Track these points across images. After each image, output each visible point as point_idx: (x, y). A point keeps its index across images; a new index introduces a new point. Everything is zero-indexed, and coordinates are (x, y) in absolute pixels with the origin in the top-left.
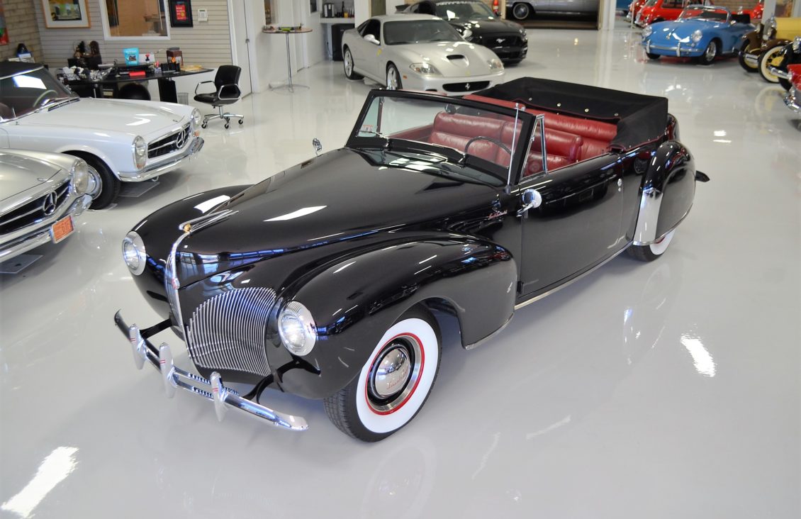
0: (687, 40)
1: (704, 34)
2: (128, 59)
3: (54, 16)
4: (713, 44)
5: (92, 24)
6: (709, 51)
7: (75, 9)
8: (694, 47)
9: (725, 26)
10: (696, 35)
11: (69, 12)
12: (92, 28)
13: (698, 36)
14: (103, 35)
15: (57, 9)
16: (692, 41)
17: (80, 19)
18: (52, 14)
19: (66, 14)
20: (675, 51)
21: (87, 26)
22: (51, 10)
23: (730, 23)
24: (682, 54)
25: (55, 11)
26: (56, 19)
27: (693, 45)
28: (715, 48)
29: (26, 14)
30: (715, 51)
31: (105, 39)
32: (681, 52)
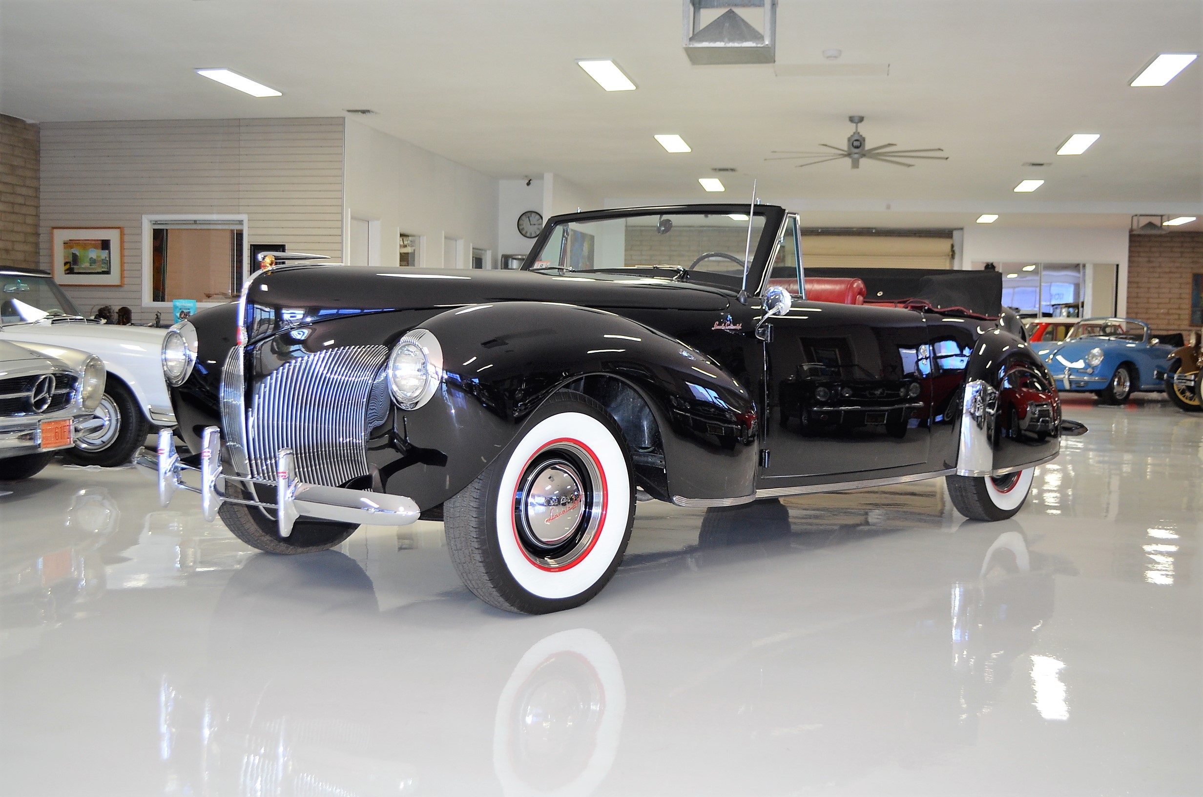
0: (1080, 364)
1: (1108, 355)
2: (178, 315)
3: (68, 266)
4: (1123, 372)
5: (126, 281)
6: (1119, 384)
7: (103, 257)
8: (1091, 375)
9: (1143, 347)
10: (1094, 356)
11: (93, 261)
12: (126, 288)
13: (1096, 357)
14: (140, 298)
15: (75, 256)
16: (1088, 365)
17: (107, 272)
18: (66, 264)
19: (87, 265)
20: (1062, 381)
21: (119, 283)
22: (65, 257)
23: (1150, 343)
24: (1074, 386)
25: (70, 259)
26: (70, 271)
27: (1090, 370)
28: (1128, 378)
29: (25, 261)
30: (1128, 384)
31: (143, 305)
32: (1070, 382)
